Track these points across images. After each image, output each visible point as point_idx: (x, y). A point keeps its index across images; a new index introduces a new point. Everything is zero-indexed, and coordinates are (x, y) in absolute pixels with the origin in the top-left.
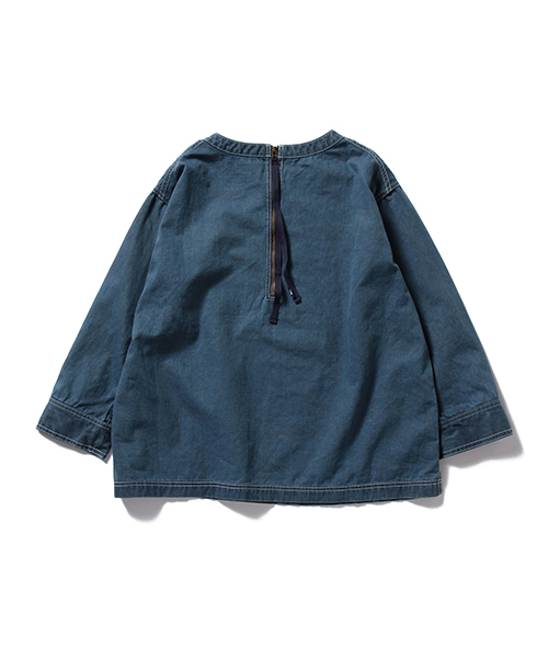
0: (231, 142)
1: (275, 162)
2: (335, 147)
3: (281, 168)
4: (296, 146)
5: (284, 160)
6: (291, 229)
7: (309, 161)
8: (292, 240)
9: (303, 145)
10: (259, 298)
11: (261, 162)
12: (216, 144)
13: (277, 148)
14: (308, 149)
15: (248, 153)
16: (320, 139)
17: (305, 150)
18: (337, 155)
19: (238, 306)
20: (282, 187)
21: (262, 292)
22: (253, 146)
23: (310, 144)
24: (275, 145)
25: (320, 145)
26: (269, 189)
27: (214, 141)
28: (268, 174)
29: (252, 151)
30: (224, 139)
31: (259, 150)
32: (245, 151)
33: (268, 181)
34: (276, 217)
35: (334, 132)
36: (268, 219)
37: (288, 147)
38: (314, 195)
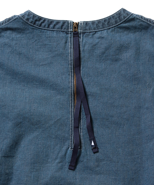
0: (40, 18)
1: (76, 35)
2: (125, 22)
3: (81, 40)
4: (93, 22)
5: (84, 33)
6: (89, 89)
7: (105, 33)
8: (90, 99)
9: (99, 21)
10: (64, 148)
11: (64, 35)
12: (28, 19)
13: (77, 24)
14: (103, 24)
15: (54, 27)
16: (113, 16)
17: (100, 25)
18: (127, 28)
19: (47, 156)
20: (82, 55)
21: (67, 143)
22: (58, 22)
23: (105, 20)
24: (76, 21)
25: (113, 21)
26: (71, 58)
27: (26, 17)
28: (70, 45)
29: (57, 26)
30: (35, 16)
31: (63, 25)
32: (51, 26)
33: (70, 50)
34: (77, 80)
35: (124, 10)
36: (70, 82)
37: (86, 23)
38: (109, 62)
